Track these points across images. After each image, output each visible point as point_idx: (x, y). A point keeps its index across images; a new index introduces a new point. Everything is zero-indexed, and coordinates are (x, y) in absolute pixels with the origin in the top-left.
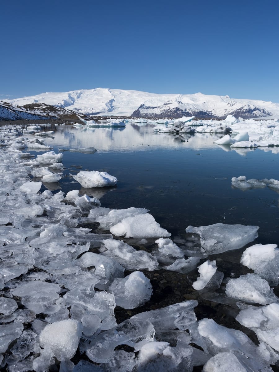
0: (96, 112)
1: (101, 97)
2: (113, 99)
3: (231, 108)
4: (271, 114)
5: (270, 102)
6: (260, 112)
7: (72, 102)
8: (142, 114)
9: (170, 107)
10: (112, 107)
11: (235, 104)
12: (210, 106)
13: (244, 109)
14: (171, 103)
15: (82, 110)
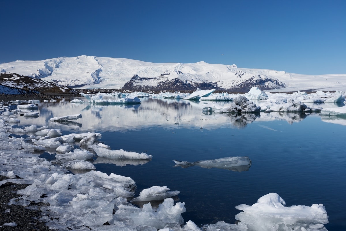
0: (79, 84)
1: (85, 67)
2: (101, 69)
3: (239, 79)
4: (285, 86)
5: (284, 72)
6: (273, 84)
7: (50, 72)
8: (135, 86)
9: (168, 78)
10: (99, 78)
11: (243, 74)
12: (215, 77)
13: (254, 80)
14: (169, 74)
15: (61, 82)
